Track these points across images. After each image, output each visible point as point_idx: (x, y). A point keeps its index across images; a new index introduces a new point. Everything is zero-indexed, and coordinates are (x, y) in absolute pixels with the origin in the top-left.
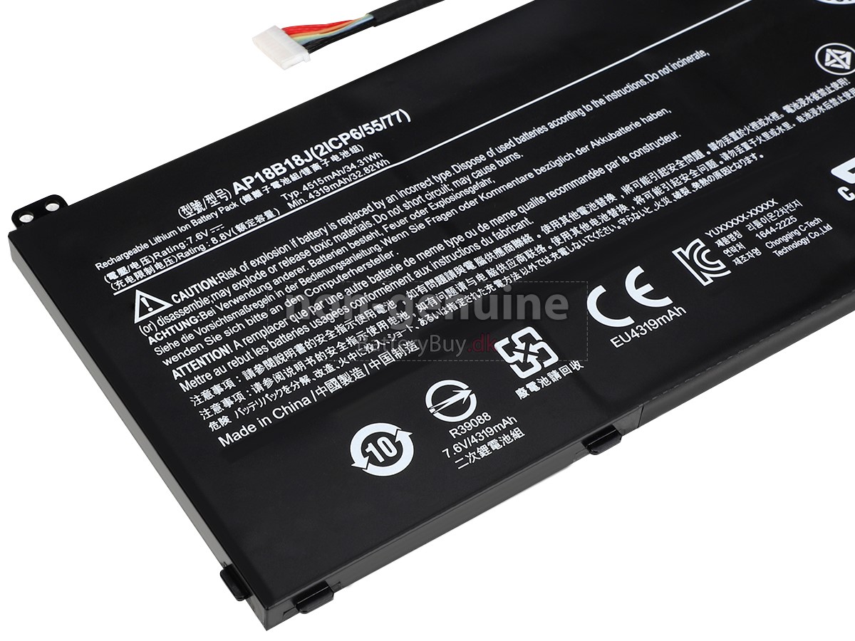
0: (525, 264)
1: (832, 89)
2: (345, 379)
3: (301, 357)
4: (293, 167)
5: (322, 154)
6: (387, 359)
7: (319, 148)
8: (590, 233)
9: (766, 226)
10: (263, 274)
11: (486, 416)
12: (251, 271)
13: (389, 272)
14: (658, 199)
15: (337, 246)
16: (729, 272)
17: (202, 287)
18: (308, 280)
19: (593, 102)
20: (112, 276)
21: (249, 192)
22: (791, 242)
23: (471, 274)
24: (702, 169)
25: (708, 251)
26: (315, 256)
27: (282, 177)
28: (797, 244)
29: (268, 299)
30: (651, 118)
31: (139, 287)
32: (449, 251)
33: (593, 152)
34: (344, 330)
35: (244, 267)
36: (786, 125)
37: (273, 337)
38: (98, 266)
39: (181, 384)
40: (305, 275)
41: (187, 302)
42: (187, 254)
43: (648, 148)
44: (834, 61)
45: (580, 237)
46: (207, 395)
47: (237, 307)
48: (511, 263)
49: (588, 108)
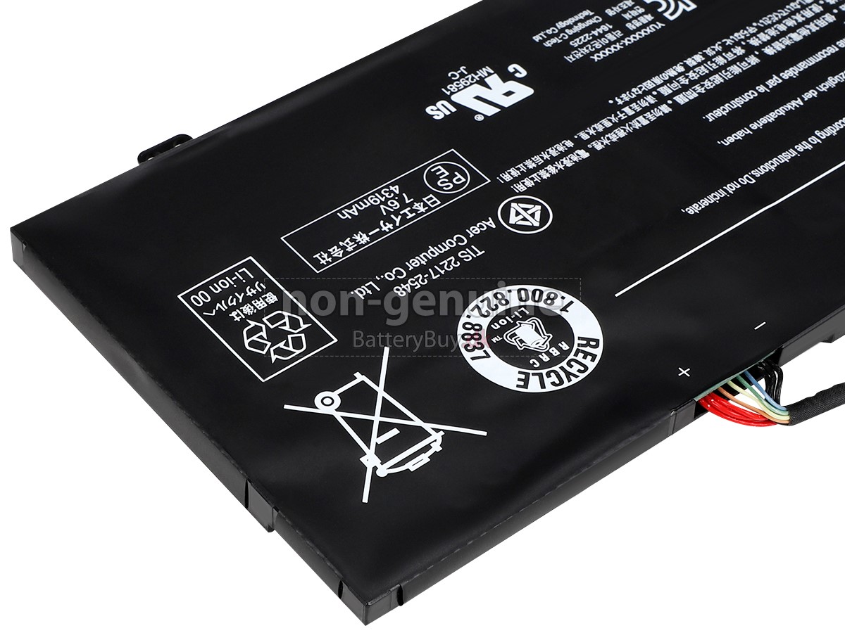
1: (532, 179)
8: (784, 18)
9: (601, 36)
14: (719, 53)
19: (809, 147)
22: (576, 23)
24: (675, 85)
25: (660, 10)
28: (570, 21)
30: (740, 134)
33: (799, 94)
36: (584, 136)
43: (738, 102)
44: (530, 212)
45: (793, 13)
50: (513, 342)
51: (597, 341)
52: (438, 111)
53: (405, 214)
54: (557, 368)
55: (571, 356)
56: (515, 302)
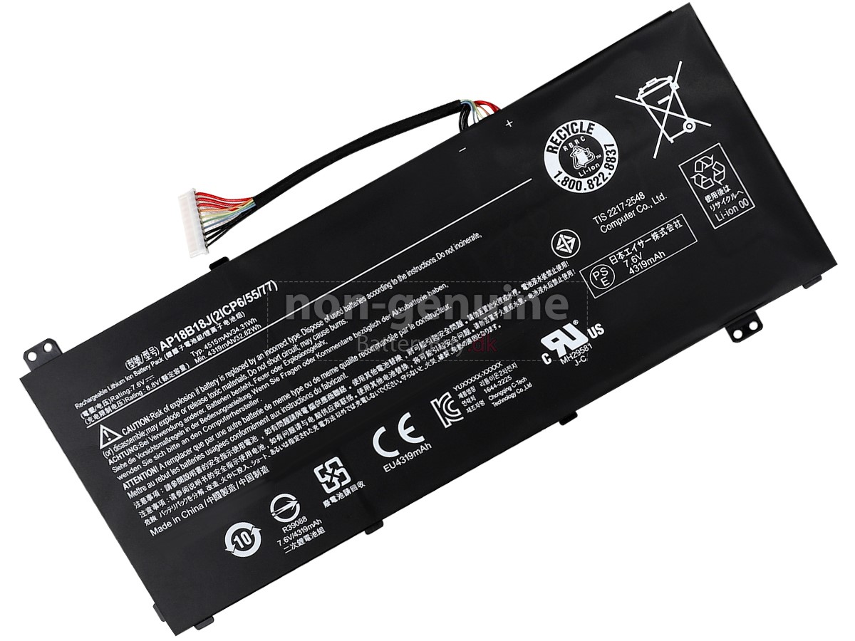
0: (339, 409)
1: (556, 270)
4: (199, 330)
5: (218, 319)
6: (249, 478)
7: (216, 314)
8: (382, 386)
9: (492, 383)
11: (304, 519)
14: (428, 359)
15: (224, 394)
16: (462, 418)
18: (205, 420)
19: (399, 277)
20: (85, 413)
21: (170, 349)
22: (505, 395)
25: (453, 401)
26: (210, 401)
27: (191, 337)
28: (508, 397)
29: (181, 433)
31: (102, 423)
32: (293, 399)
34: (226, 457)
37: (183, 461)
40: (204, 416)
41: (132, 434)
45: (376, 389)
47: (161, 439)
48: (331, 409)
49: (394, 282)
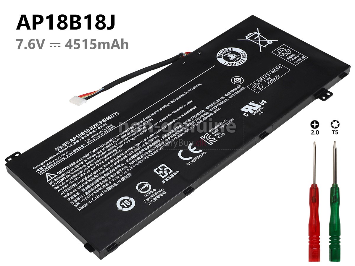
2: (112, 187)
3: (98, 183)
10: (83, 162)
12: (79, 162)
13: (120, 156)
17: (66, 169)
23: (144, 153)
24: (205, 115)
30: (188, 103)
33: (173, 115)
35: (77, 161)
36: (226, 99)
38: (34, 168)
39: (64, 196)
42: (60, 161)
43: (189, 111)
44: (236, 81)
46: (72, 198)
50: (235, 55)
51: (218, 57)
52: (263, 102)
53: (265, 77)
54: (226, 52)
55: (223, 54)
56: (237, 63)
